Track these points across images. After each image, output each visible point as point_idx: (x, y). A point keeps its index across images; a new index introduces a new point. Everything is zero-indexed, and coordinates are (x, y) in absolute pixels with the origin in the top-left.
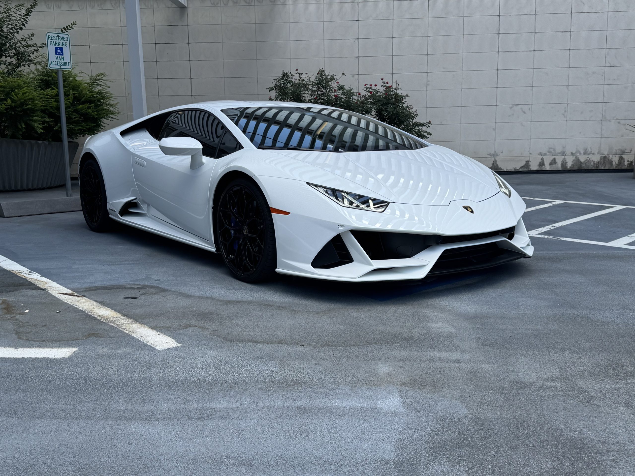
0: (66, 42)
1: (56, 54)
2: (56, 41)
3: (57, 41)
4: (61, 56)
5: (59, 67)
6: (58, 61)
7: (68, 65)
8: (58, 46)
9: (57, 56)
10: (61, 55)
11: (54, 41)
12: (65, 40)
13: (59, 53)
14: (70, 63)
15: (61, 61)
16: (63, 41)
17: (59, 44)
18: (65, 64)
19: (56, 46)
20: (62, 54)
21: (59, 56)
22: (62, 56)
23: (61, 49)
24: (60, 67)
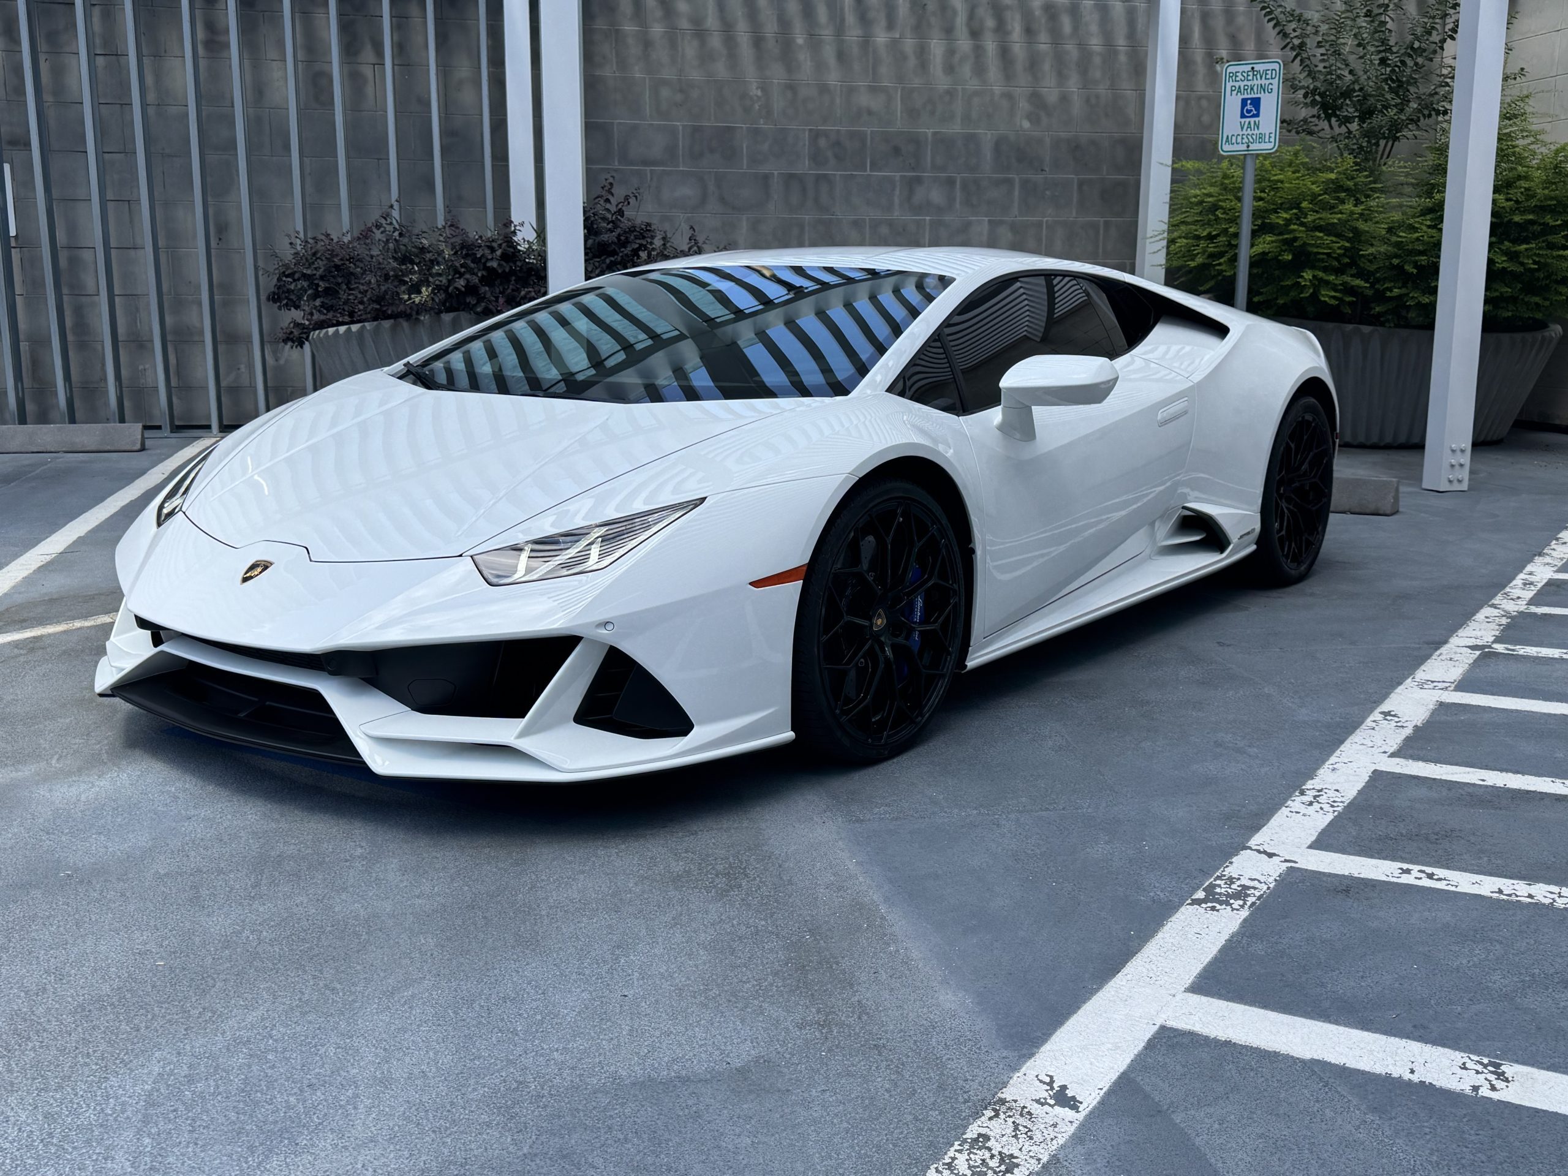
0: (1270, 81)
1: (1243, 116)
2: (1246, 83)
3: (1249, 83)
4: (1252, 120)
5: (1244, 147)
6: (1244, 132)
7: (1267, 140)
8: (1249, 96)
9: (1243, 120)
10: (1254, 116)
11: (1242, 84)
12: (1269, 76)
13: (1249, 111)
14: (1273, 135)
15: (1250, 133)
16: (1263, 82)
17: (1252, 89)
18: (1261, 138)
19: (1246, 96)
20: (1257, 115)
21: (1248, 120)
22: (1257, 119)
23: (1256, 102)
24: (1248, 146)
